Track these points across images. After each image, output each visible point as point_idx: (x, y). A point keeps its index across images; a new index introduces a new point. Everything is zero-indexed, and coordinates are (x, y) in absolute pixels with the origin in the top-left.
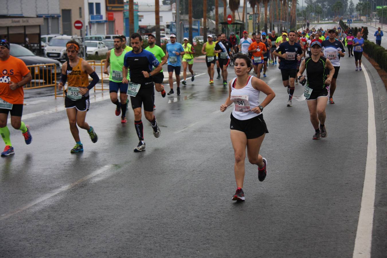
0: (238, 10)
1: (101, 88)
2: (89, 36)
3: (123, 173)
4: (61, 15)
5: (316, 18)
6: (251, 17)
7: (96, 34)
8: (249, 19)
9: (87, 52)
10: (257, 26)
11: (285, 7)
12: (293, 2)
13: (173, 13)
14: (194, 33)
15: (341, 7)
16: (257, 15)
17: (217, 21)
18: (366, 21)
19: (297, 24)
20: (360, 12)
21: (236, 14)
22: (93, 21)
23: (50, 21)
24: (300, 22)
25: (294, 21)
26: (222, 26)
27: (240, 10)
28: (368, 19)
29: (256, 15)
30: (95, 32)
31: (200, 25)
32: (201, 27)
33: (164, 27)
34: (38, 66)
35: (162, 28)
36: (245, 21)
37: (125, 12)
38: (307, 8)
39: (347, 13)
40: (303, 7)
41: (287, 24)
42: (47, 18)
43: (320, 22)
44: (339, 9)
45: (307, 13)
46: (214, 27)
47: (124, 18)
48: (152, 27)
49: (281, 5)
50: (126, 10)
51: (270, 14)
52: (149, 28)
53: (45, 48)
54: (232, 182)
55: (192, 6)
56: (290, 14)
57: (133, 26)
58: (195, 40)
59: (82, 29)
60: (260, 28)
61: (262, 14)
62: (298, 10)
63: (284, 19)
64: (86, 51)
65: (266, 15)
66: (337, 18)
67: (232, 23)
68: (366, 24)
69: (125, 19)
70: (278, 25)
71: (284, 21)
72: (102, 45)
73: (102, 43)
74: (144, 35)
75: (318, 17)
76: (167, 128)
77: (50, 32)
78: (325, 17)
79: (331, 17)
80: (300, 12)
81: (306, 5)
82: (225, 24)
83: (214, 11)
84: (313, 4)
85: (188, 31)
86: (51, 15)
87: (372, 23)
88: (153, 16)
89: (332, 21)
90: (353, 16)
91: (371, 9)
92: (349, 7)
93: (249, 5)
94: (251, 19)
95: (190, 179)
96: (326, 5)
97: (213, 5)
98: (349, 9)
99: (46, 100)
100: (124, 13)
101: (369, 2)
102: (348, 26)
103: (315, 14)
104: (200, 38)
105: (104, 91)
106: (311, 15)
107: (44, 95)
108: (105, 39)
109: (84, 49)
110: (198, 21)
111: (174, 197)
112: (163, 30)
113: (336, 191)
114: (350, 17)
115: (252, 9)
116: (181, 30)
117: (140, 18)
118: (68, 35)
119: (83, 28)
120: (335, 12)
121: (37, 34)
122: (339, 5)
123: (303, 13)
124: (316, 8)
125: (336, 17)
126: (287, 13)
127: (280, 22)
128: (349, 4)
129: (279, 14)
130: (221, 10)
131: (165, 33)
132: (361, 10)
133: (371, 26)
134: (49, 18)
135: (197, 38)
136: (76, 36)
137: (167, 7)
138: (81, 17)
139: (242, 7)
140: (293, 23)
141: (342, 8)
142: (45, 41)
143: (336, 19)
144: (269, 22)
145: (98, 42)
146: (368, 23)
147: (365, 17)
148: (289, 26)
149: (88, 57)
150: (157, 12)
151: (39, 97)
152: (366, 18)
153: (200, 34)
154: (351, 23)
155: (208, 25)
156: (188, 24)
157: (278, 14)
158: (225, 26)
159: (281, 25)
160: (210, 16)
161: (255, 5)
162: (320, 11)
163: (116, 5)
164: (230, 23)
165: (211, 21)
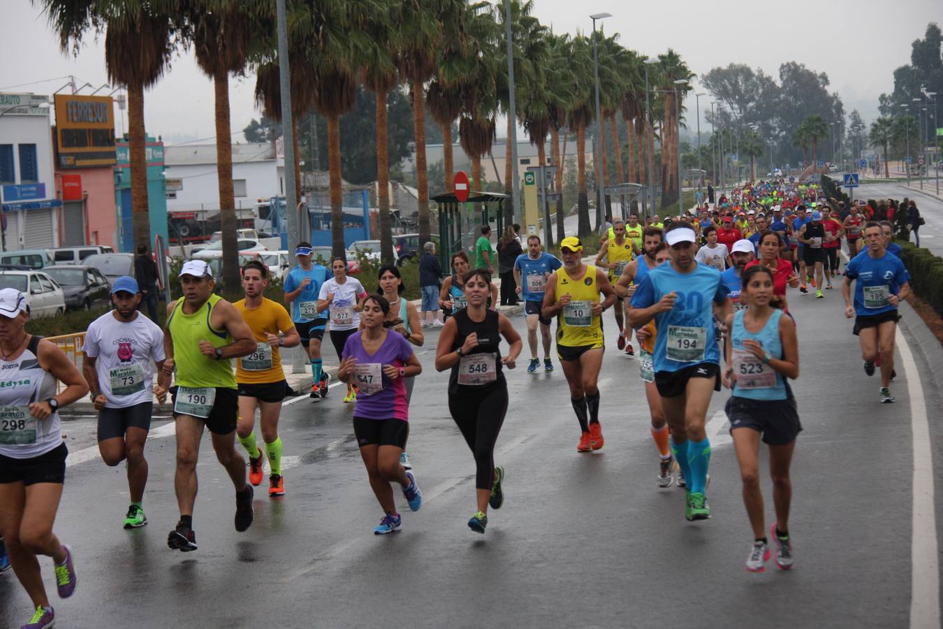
0: (490, 153)
5: (744, 170)
6: (530, 176)
7: (23, 247)
8: (527, 183)
10: (552, 202)
11: (644, 139)
12: (667, 121)
13: (279, 169)
14: (349, 230)
15: (823, 133)
16: (553, 168)
17: (422, 189)
18: (906, 177)
19: (685, 190)
20: (885, 150)
21: (485, 162)
22: (12, 205)
24: (693, 182)
25: (675, 182)
26: (440, 209)
27: (498, 150)
28: (912, 169)
30: (21, 240)
31: (369, 204)
32: (373, 210)
33: (252, 214)
35: (246, 216)
36: (514, 189)
37: (119, 169)
38: (715, 139)
39: (844, 150)
40: (699, 134)
41: (649, 193)
44: (815, 141)
45: (713, 156)
46: (415, 207)
47: (116, 191)
48: (211, 215)
49: (628, 132)
50: (123, 164)
51: (595, 161)
52: (200, 219)
55: (338, 144)
56: (660, 159)
57: (146, 218)
58: (354, 255)
60: (565, 207)
61: (571, 162)
62: (686, 147)
63: (642, 178)
65: (582, 164)
66: (811, 167)
67: (471, 196)
68: (905, 185)
69: (119, 194)
70: (623, 197)
71: (640, 185)
72: (42, 282)
73: (44, 278)
74: (186, 243)
75: (749, 165)
78: (772, 165)
79: (795, 165)
80: (692, 153)
81: (708, 129)
82: (450, 200)
83: (414, 156)
84: (733, 125)
85: (331, 223)
87: (924, 181)
88: (213, 179)
90: (863, 163)
91: (921, 138)
92: (849, 131)
93: (522, 135)
94: (533, 183)
96: (775, 130)
97: (409, 137)
98: (849, 138)
100: (116, 173)
101: (910, 117)
102: (849, 196)
103: (739, 159)
104: (369, 248)
106: (729, 161)
108: (53, 263)
110: (362, 191)
112: (250, 224)
114: (855, 167)
115: (535, 149)
116: (301, 228)
117: (170, 188)
120: (806, 149)
122: (818, 127)
123: (703, 154)
124: (742, 138)
125: (808, 165)
126: (650, 158)
127: (627, 186)
128: (848, 123)
129: (625, 162)
130: (434, 154)
131: (256, 234)
132: (888, 143)
133: (924, 191)
135: (361, 248)
137: (258, 151)
139: (502, 141)
140: (671, 188)
141: (827, 136)
144: (592, 186)
145: (29, 273)
146: (911, 183)
147: (901, 162)
148: (659, 199)
150: (225, 170)
152: (905, 166)
153: (369, 235)
154: (857, 186)
155: (396, 201)
156: (330, 202)
157: (619, 161)
158: (448, 209)
159: (632, 196)
160: (401, 174)
161: (544, 135)
162: (756, 148)
163: (89, 149)
164: (464, 196)
165: (405, 188)
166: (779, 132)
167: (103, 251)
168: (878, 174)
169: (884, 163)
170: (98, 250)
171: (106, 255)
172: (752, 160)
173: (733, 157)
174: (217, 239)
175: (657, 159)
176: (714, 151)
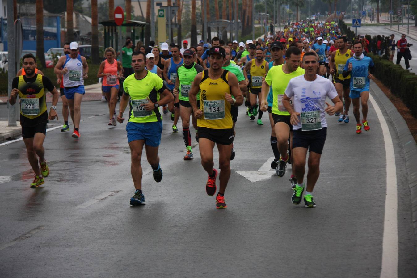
5: (292, 15)
6: (161, 12)
8: (160, 16)
10: (175, 29)
14: (47, 41)
16: (176, 9)
17: (94, 18)
18: (389, 23)
19: (256, 26)
20: (378, 6)
24: (261, 22)
25: (250, 20)
26: (105, 30)
28: (394, 18)
31: (60, 26)
36: (151, 20)
39: (353, 5)
41: (235, 26)
45: (274, 5)
46: (90, 29)
51: (202, 5)
56: (242, 6)
58: (50, 57)
60: (182, 34)
61: (187, 5)
63: (230, 17)
65: (194, 7)
66: (333, 15)
67: (124, 22)
68: (389, 27)
70: (218, 28)
71: (229, 21)
75: (296, 12)
78: (310, 12)
79: (323, 13)
80: (261, 3)
82: (111, 24)
85: (36, 37)
87: (400, 26)
90: (364, 13)
94: (163, 16)
102: (355, 32)
103: (290, 9)
104: (59, 52)
106: (283, 9)
110: (56, 17)
114: (359, 15)
116: (16, 36)
120: (330, 3)
123: (268, 4)
125: (331, 14)
126: (235, 5)
127: (221, 21)
129: (220, 7)
135: (55, 53)
140: (248, 24)
143: (332, 18)
144: (199, 21)
146: (393, 26)
147: (387, 14)
152: (389, 16)
153: (60, 46)
154: (360, 27)
155: (78, 25)
156: (35, 23)
157: (217, 6)
158: (110, 30)
159: (224, 28)
160: (81, 8)
164: (120, 22)
165: (83, 17)
168: (373, 20)
169: (377, 14)
172: (297, 9)
173: (286, 7)
176: (274, 3)
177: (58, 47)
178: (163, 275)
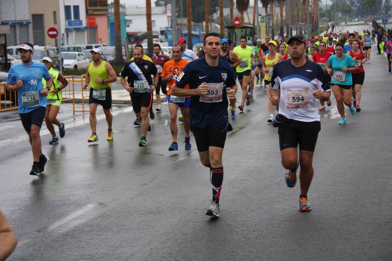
0: (247, 11)
1: (82, 109)
2: (66, 46)
3: (110, 214)
4: (31, 21)
5: (343, 19)
6: (263, 19)
7: (74, 44)
8: (262, 22)
9: (63, 66)
10: (271, 29)
11: (305, 6)
13: (168, 17)
14: (194, 40)
15: (374, 4)
16: (271, 17)
17: (221, 24)
19: (321, 26)
21: (245, 15)
22: (70, 28)
23: (18, 28)
24: (323, 24)
25: (317, 23)
26: (229, 31)
27: (250, 11)
29: (269, 16)
30: (74, 41)
31: (201, 30)
32: (203, 32)
33: (158, 33)
34: (4, 85)
35: (155, 34)
36: (256, 24)
37: (110, 16)
38: (332, 7)
39: (382, 11)
40: (326, 5)
41: (307, 26)
42: (13, 26)
43: (348, 23)
44: (371, 7)
45: (332, 13)
46: (219, 31)
47: (108, 24)
48: (143, 33)
49: (300, 3)
50: (111, 14)
51: (286, 15)
52: (139, 35)
53: (13, 62)
54: (244, 222)
55: (191, 6)
56: (311, 14)
57: (120, 33)
58: (196, 49)
59: (57, 38)
60: (275, 32)
61: (277, 15)
62: (321, 10)
63: (304, 21)
64: (62, 64)
65: (282, 16)
66: (369, 17)
67: (240, 27)
69: (109, 25)
70: (297, 28)
71: (304, 24)
72: (82, 56)
73: (82, 55)
74: (133, 43)
75: (345, 17)
76: (162, 156)
77: (18, 42)
78: (354, 17)
79: (362, 17)
80: (323, 12)
81: (330, 3)
82: (232, 28)
83: (218, 12)
85: (187, 37)
86: (19, 21)
88: (144, 20)
89: (363, 22)
90: (389, 16)
92: (384, 4)
93: (260, 5)
94: (264, 22)
95: (192, 219)
96: (355, 3)
97: (217, 5)
98: (384, 6)
99: (14, 126)
100: (108, 17)
102: (384, 28)
103: (341, 14)
105: (85, 112)
106: (337, 15)
107: (12, 119)
108: (85, 50)
109: (61, 62)
110: (199, 25)
111: (174, 242)
112: (157, 37)
113: (373, 232)
114: (386, 17)
115: (264, 9)
116: (178, 37)
117: (128, 23)
118: (40, 45)
119: (58, 36)
120: (367, 10)
121: (2, 45)
122: (372, 2)
123: (328, 12)
124: (342, 6)
125: (368, 17)
126: (308, 14)
127: (299, 24)
129: (298, 15)
130: (226, 12)
131: (159, 41)
134: (17, 25)
135: (198, 46)
136: (50, 46)
137: (161, 9)
138: (55, 23)
139: (252, 7)
140: (315, 25)
141: (376, 5)
142: (11, 54)
143: (369, 20)
144: (285, 24)
145: (77, 53)
148: (311, 29)
149: (65, 72)
150: (149, 16)
151: (5, 122)
153: (201, 42)
154: (387, 24)
155: (211, 29)
156: (187, 29)
157: (296, 15)
158: (232, 31)
159: (300, 28)
160: (213, 19)
161: (267, 5)
162: (348, 10)
163: (98, 8)
164: (237, 26)
165: (214, 25)
166: (357, 4)
167: (103, 46)
170: (101, 45)
171: (105, 47)
172: (346, 14)
173: (339, 13)
174: (145, 42)
175: (310, 14)
176: (332, 11)
177: (200, 43)
178: (274, 177)
